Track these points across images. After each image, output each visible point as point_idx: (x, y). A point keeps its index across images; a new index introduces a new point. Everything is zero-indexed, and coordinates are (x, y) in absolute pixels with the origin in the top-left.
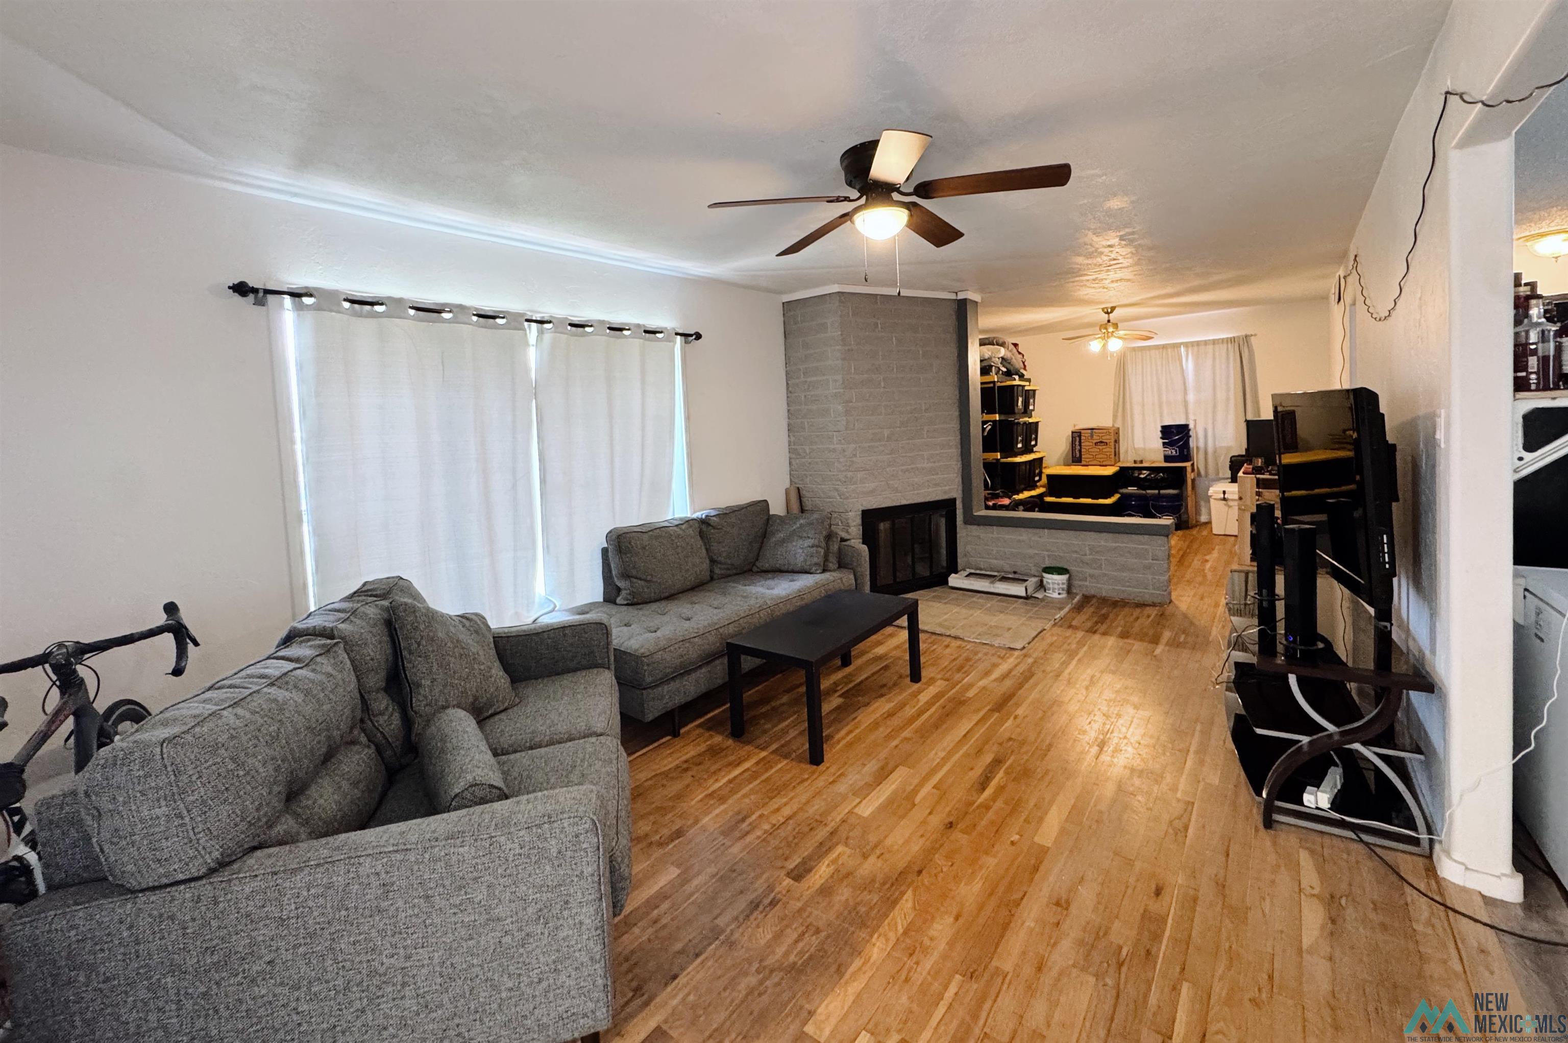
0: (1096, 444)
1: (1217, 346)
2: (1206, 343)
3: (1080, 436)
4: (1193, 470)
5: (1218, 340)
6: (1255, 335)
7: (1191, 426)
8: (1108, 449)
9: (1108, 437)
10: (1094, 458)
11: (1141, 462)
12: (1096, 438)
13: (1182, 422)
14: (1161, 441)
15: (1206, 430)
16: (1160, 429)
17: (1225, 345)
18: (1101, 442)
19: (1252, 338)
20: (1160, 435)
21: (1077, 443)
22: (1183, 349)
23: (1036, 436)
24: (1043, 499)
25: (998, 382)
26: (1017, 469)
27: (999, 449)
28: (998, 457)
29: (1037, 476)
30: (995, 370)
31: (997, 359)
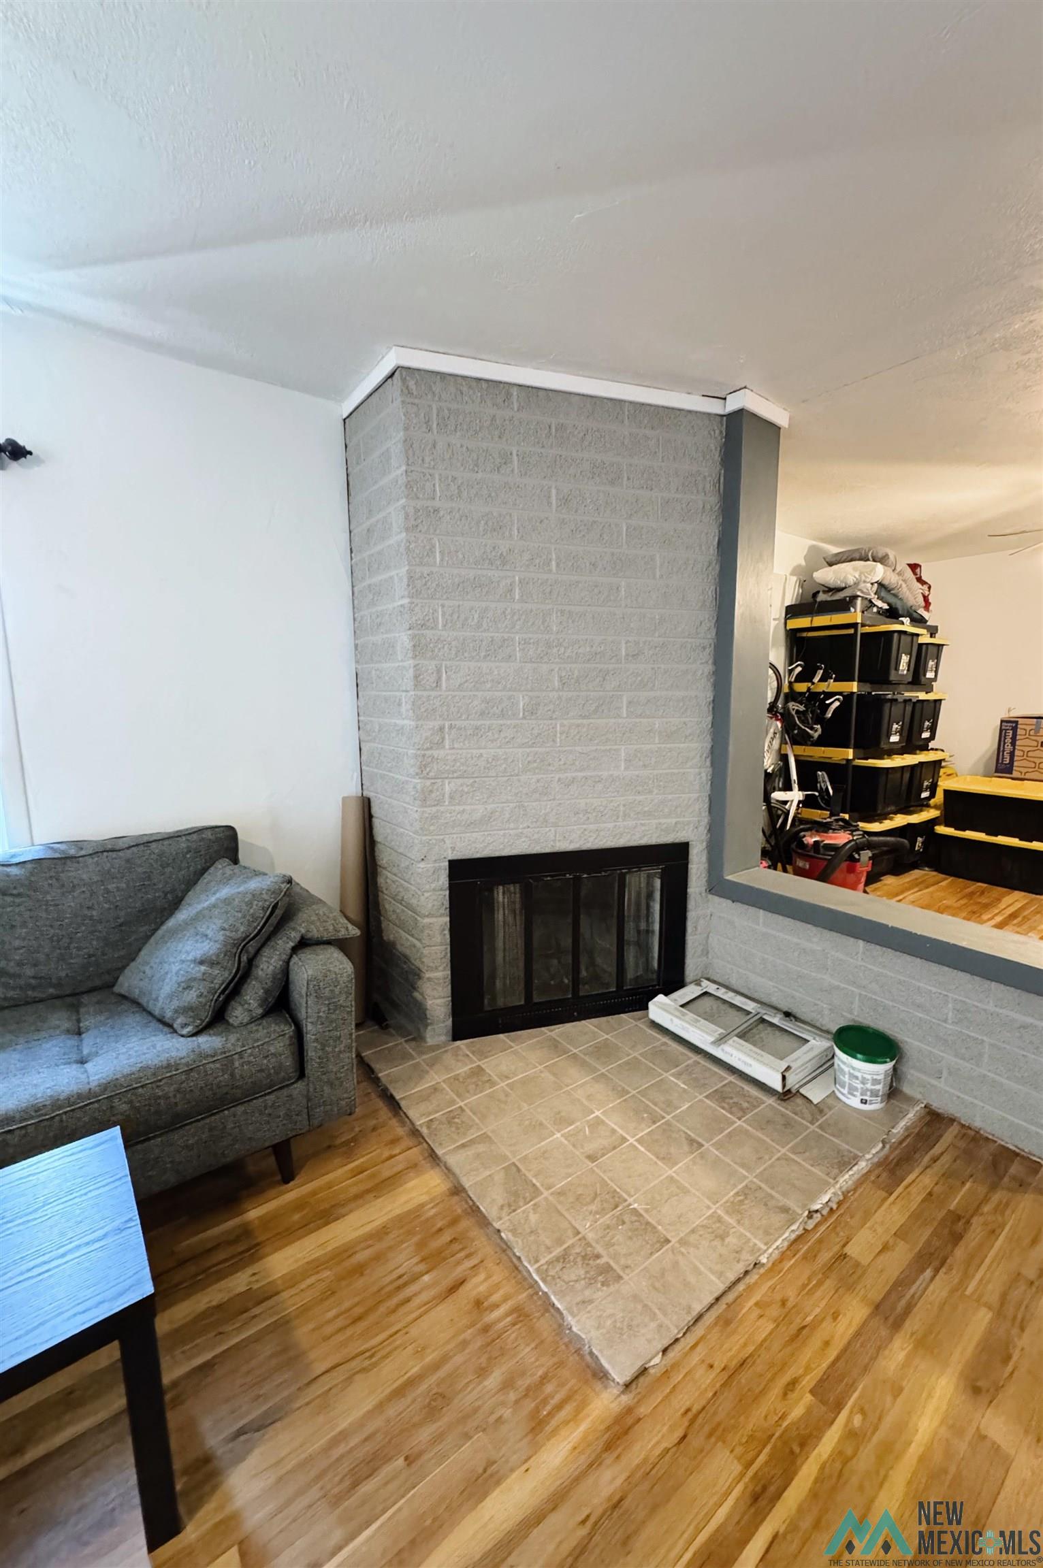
3: (1016, 730)
10: (1036, 768)
21: (1009, 739)
23: (932, 723)
24: (933, 829)
25: (863, 625)
26: (882, 779)
27: (853, 742)
28: (851, 757)
29: (926, 791)
30: (862, 604)
31: (869, 585)
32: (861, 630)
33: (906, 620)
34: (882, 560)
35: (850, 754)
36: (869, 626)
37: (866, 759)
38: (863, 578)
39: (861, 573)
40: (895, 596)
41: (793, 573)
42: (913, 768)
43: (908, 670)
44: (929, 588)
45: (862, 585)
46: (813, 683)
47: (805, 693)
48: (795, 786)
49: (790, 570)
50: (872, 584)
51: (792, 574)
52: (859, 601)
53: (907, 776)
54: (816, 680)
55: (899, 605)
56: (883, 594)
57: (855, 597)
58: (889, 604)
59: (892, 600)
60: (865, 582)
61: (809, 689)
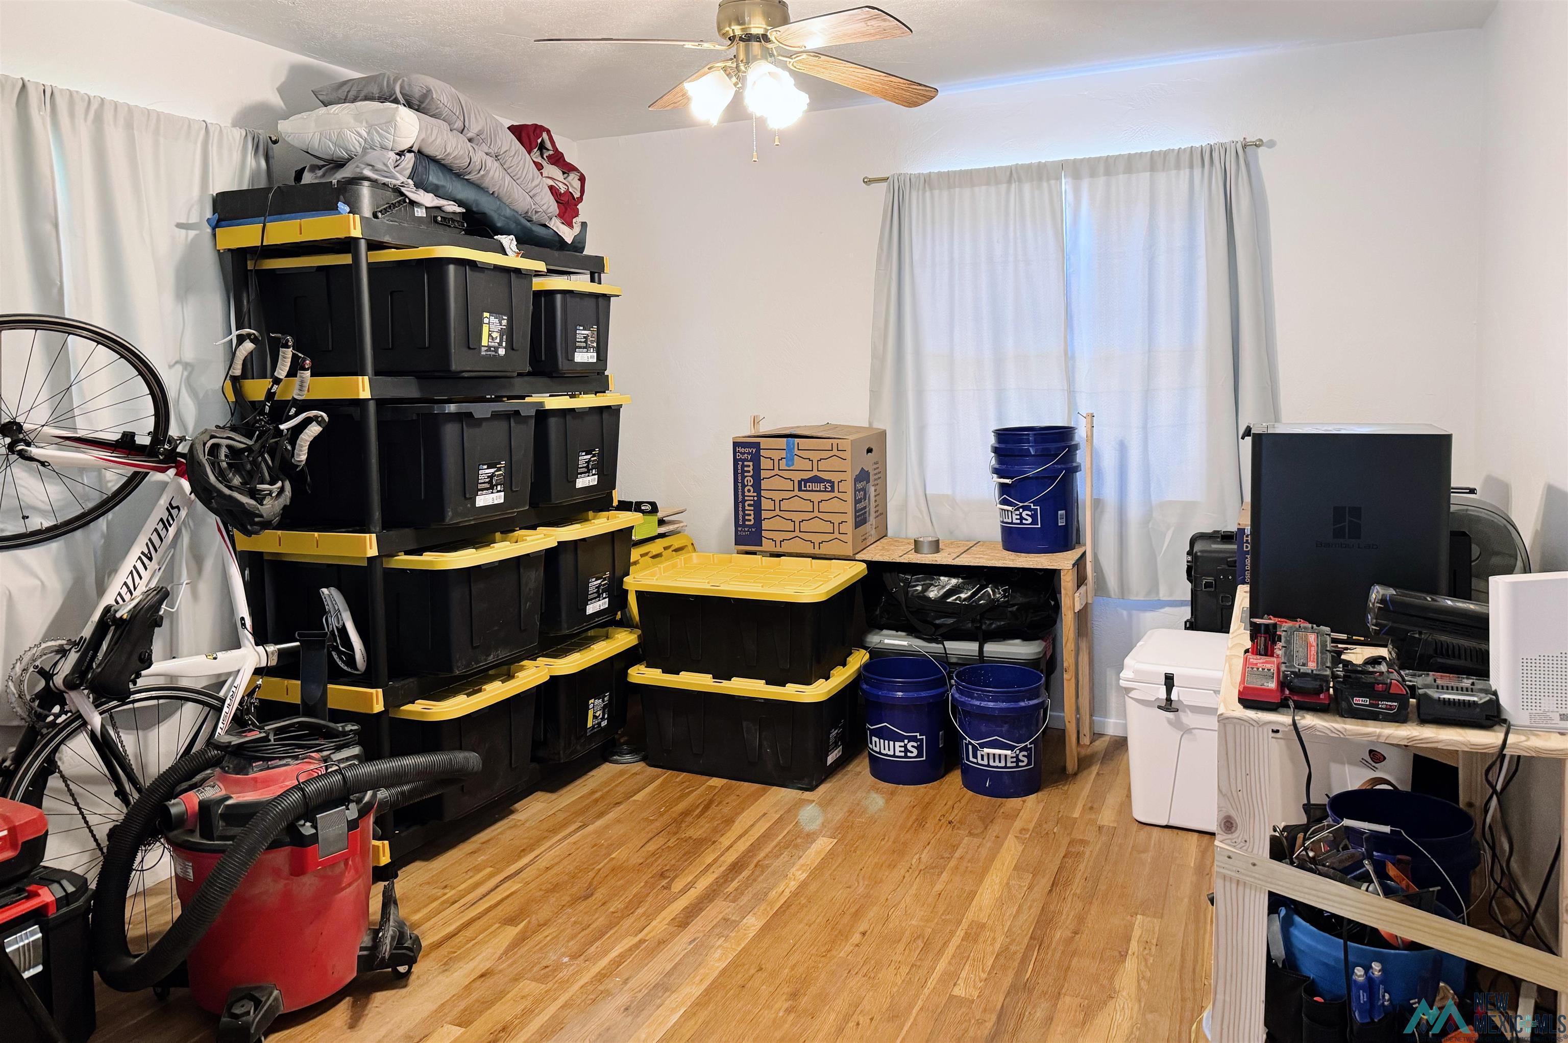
0: (802, 484)
1: (1161, 178)
2: (1130, 163)
3: (756, 459)
4: (1081, 580)
5: (1165, 154)
6: (1271, 144)
7: (1080, 435)
8: (835, 505)
9: (834, 463)
10: (797, 530)
11: (936, 546)
12: (802, 468)
13: (1056, 419)
14: (996, 479)
15: (1123, 448)
16: (992, 440)
17: (1185, 173)
18: (816, 480)
19: (1261, 151)
20: (990, 459)
21: (749, 480)
22: (1066, 184)
23: (601, 455)
24: (626, 674)
25: (374, 246)
26: (456, 595)
27: (377, 515)
28: (373, 551)
29: (598, 596)
30: (373, 196)
31: (392, 156)
32: (366, 257)
33: (508, 241)
34: (418, 104)
35: (370, 545)
36: (397, 247)
37: (419, 552)
38: (377, 138)
39: (370, 128)
40: (478, 187)
41: (237, 123)
42: (551, 555)
43: (510, 347)
44: (582, 179)
45: (372, 157)
46: (277, 381)
47: (262, 404)
48: (247, 637)
49: (233, 112)
50: (401, 154)
51: (234, 125)
52: (365, 191)
53: (533, 578)
54: (282, 371)
55: (486, 205)
56: (435, 177)
57: (357, 180)
58: (460, 203)
59: (467, 194)
60: (383, 148)
61: (270, 395)
